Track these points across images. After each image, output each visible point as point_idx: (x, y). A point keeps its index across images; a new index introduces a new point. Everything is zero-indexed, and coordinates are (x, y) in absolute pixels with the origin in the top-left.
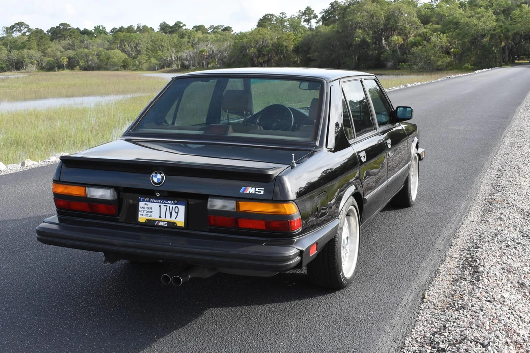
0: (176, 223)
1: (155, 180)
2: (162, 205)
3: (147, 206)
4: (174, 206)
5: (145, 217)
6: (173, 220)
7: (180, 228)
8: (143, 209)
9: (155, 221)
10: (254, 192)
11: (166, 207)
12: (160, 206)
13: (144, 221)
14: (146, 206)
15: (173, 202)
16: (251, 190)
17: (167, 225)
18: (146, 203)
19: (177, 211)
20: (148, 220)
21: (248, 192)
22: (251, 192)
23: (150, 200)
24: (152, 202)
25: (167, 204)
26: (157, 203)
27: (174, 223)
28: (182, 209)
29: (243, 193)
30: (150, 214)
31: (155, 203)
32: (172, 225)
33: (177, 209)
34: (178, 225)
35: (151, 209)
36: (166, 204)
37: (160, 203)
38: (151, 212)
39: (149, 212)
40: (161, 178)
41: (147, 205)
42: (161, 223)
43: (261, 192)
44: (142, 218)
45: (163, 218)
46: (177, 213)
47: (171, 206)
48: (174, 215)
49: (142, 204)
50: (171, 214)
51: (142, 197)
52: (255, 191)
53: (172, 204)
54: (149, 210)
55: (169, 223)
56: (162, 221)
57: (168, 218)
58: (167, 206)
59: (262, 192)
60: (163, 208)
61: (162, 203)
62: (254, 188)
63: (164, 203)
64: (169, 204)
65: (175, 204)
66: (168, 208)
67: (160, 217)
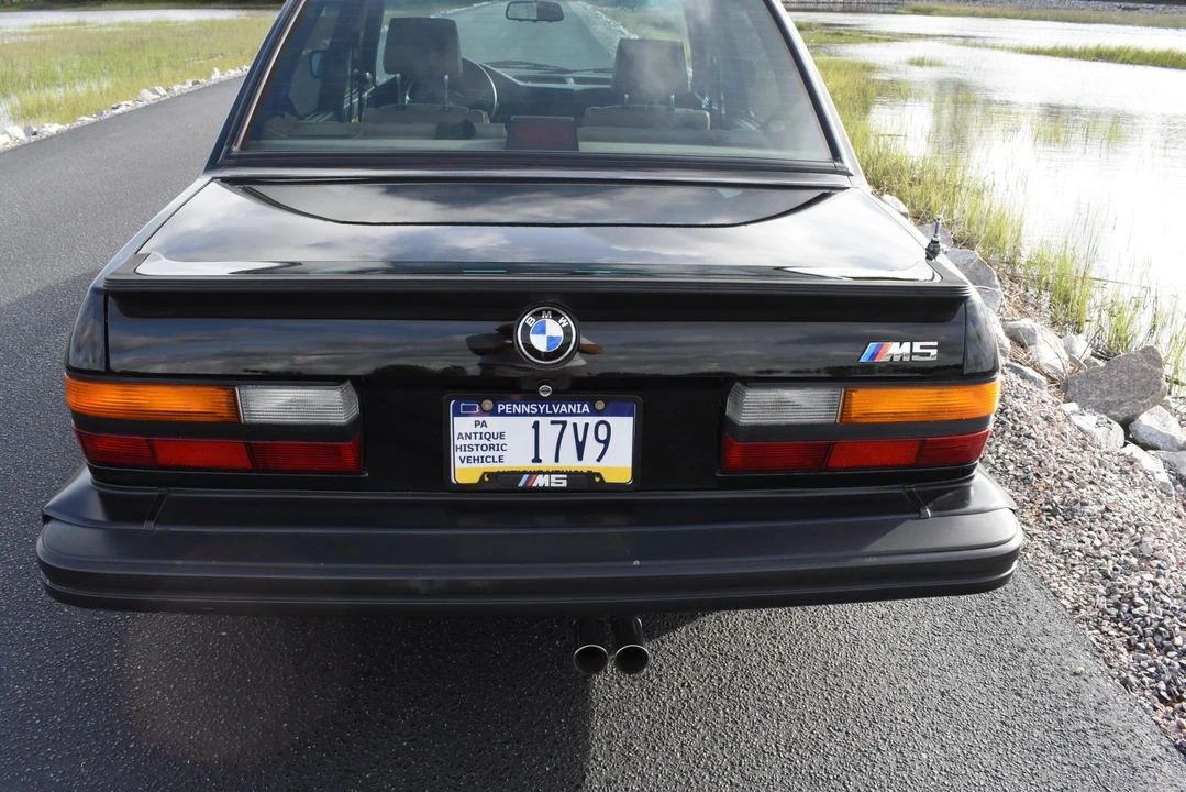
0: (599, 475)
1: (540, 343)
2: (544, 422)
3: (484, 430)
4: (593, 421)
5: (476, 465)
6: (589, 464)
7: (616, 488)
8: (468, 442)
9: (518, 474)
10: (907, 358)
11: (559, 427)
12: (536, 426)
13: (474, 479)
14: (479, 429)
15: (586, 408)
16: (896, 350)
17: (564, 484)
18: (481, 419)
19: (602, 436)
20: (490, 475)
21: (886, 358)
22: (896, 358)
23: (495, 407)
24: (503, 414)
25: (564, 414)
26: (525, 414)
27: (590, 475)
28: (623, 428)
29: (869, 364)
30: (496, 454)
31: (517, 414)
32: (584, 482)
33: (602, 428)
34: (608, 479)
35: (501, 435)
36: (558, 415)
37: (538, 414)
38: (500, 448)
39: (491, 447)
40: (561, 334)
41: (484, 424)
42: (541, 481)
43: (928, 355)
44: (465, 471)
45: (548, 462)
46: (606, 442)
47: (580, 421)
48: (593, 449)
49: (462, 425)
50: (580, 447)
51: (459, 400)
52: (912, 354)
53: (585, 414)
54: (493, 442)
55: (573, 476)
56: (543, 473)
57: (569, 461)
58: (564, 424)
59: (934, 355)
60: (549, 431)
61: (545, 414)
63: (553, 415)
64: (572, 414)
65: (595, 412)
66: (570, 428)
67: (537, 460)
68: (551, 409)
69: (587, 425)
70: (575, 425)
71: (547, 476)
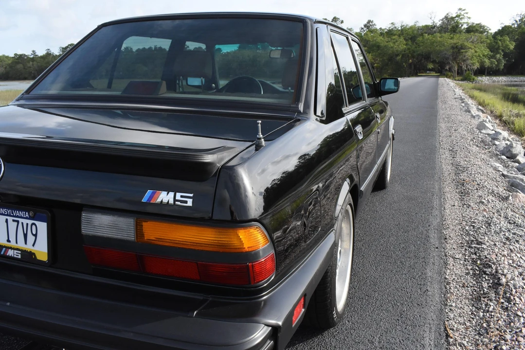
0: (34, 254)
2: (10, 219)
4: (30, 222)
6: (29, 247)
7: (41, 263)
10: (171, 201)
11: (16, 223)
12: (7, 221)
15: (27, 215)
16: (165, 197)
19: (34, 233)
21: (159, 200)
22: (165, 201)
25: (18, 217)
26: (2, 214)
27: (31, 254)
28: (42, 227)
29: (148, 204)
32: (28, 256)
33: (34, 227)
34: (38, 258)
36: (16, 217)
37: (7, 215)
42: (10, 253)
43: (186, 202)
45: (13, 244)
46: (36, 235)
47: (25, 221)
48: (31, 238)
50: (25, 237)
52: (175, 200)
53: (26, 218)
55: (24, 252)
56: (11, 248)
57: (21, 244)
58: (18, 222)
59: (190, 203)
60: (13, 226)
61: (10, 216)
62: (171, 194)
63: (13, 216)
64: (21, 217)
65: (30, 218)
66: (20, 225)
67: (9, 241)
68: (12, 213)
69: (27, 224)
70: (22, 223)
71: (13, 250)
